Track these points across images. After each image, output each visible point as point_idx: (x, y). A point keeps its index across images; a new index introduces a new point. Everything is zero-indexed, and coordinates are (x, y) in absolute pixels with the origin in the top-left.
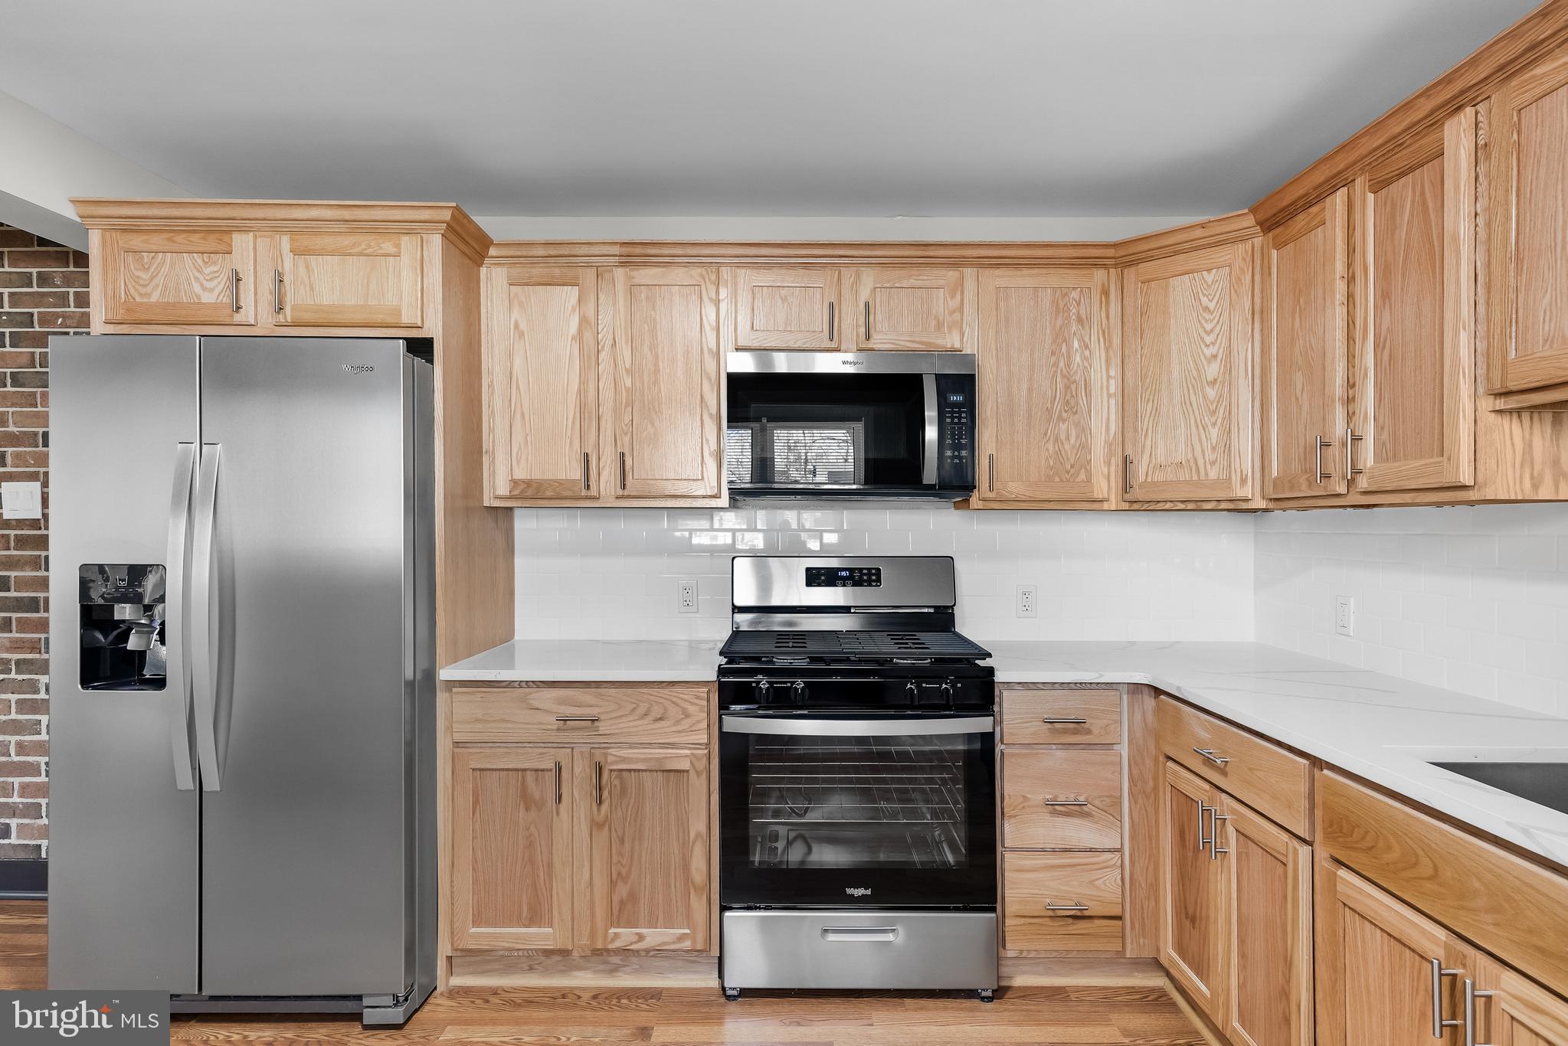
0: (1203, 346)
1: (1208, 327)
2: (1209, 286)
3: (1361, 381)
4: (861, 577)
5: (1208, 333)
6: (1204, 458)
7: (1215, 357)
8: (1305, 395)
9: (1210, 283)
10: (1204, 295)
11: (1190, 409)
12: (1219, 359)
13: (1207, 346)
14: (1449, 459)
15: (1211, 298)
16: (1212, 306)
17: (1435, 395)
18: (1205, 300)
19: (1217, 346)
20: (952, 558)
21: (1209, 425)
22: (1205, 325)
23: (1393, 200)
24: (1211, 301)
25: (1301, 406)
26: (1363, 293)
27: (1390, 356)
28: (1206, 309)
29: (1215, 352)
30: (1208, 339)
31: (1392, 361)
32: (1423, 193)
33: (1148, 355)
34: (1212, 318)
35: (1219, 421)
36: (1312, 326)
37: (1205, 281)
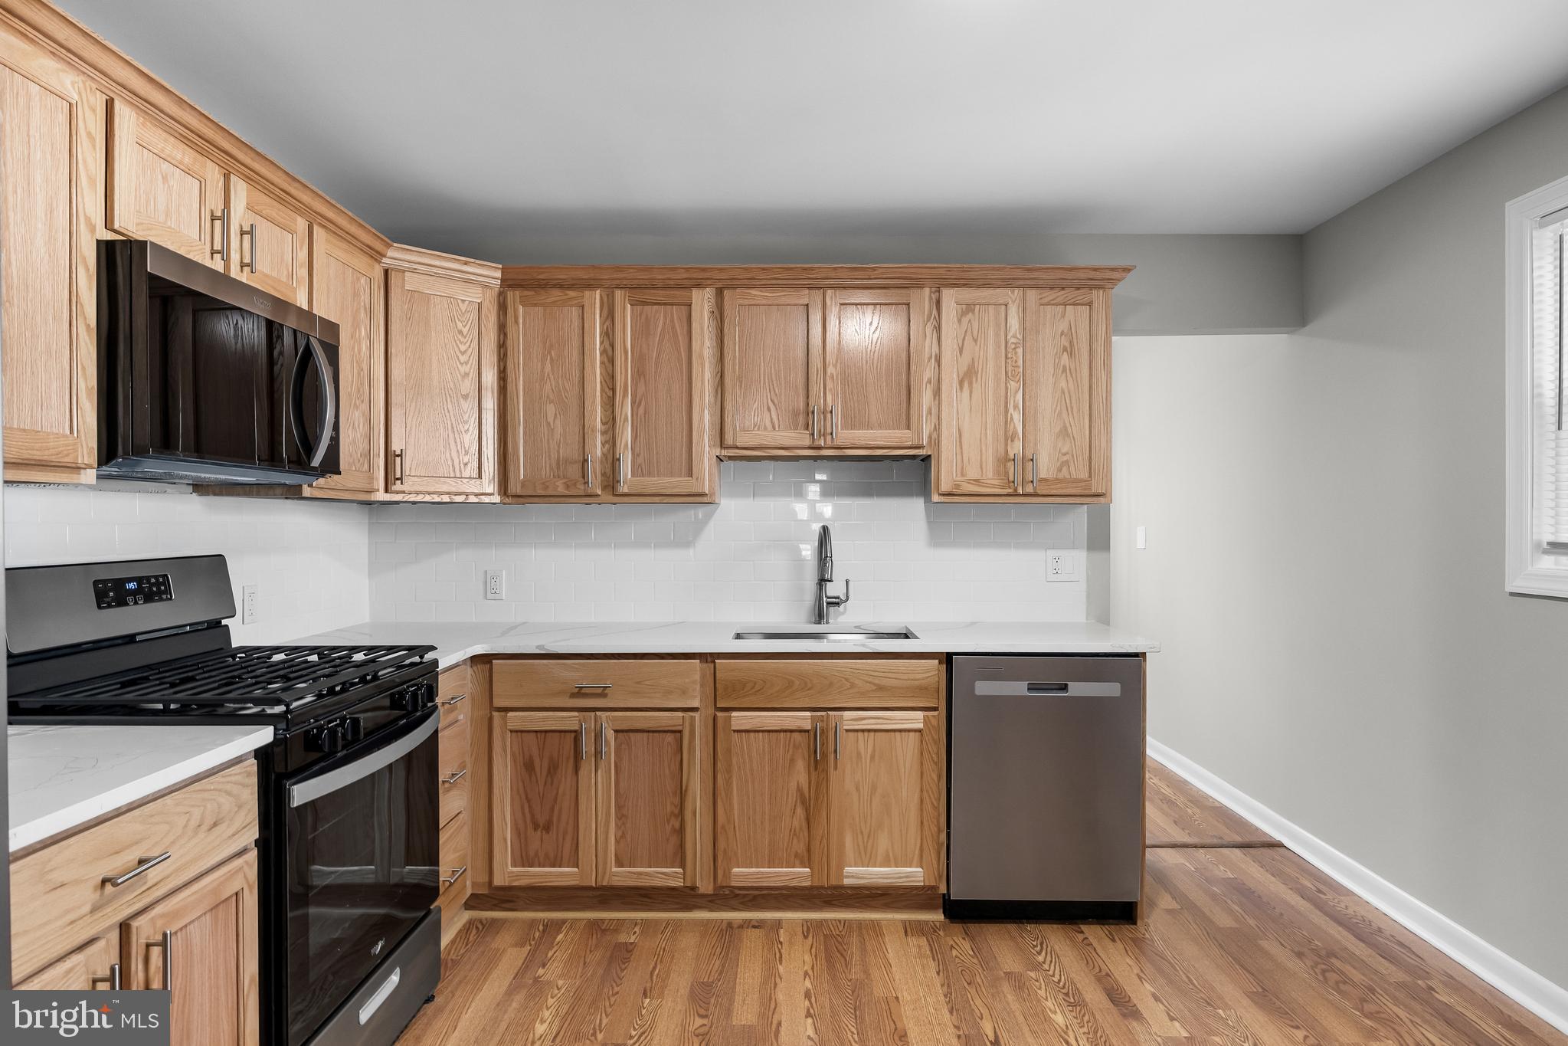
0: (458, 363)
1: (463, 348)
2: (463, 314)
3: (622, 423)
4: (150, 588)
5: (463, 353)
6: (459, 458)
7: (467, 374)
8: (558, 422)
9: (463, 311)
10: (459, 320)
11: (447, 414)
12: (470, 378)
13: (462, 364)
14: (697, 479)
15: (464, 324)
16: (465, 331)
17: (682, 442)
18: (459, 324)
19: (469, 366)
20: (221, 555)
21: (463, 432)
22: (460, 346)
23: (647, 315)
24: (465, 327)
25: (553, 430)
26: (623, 366)
27: (645, 411)
28: (461, 332)
29: (467, 370)
30: (463, 358)
31: (647, 416)
32: (672, 321)
33: (412, 357)
34: (466, 340)
35: (471, 428)
36: (566, 373)
37: (460, 309)
